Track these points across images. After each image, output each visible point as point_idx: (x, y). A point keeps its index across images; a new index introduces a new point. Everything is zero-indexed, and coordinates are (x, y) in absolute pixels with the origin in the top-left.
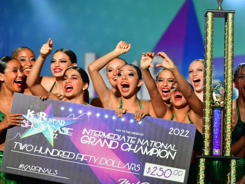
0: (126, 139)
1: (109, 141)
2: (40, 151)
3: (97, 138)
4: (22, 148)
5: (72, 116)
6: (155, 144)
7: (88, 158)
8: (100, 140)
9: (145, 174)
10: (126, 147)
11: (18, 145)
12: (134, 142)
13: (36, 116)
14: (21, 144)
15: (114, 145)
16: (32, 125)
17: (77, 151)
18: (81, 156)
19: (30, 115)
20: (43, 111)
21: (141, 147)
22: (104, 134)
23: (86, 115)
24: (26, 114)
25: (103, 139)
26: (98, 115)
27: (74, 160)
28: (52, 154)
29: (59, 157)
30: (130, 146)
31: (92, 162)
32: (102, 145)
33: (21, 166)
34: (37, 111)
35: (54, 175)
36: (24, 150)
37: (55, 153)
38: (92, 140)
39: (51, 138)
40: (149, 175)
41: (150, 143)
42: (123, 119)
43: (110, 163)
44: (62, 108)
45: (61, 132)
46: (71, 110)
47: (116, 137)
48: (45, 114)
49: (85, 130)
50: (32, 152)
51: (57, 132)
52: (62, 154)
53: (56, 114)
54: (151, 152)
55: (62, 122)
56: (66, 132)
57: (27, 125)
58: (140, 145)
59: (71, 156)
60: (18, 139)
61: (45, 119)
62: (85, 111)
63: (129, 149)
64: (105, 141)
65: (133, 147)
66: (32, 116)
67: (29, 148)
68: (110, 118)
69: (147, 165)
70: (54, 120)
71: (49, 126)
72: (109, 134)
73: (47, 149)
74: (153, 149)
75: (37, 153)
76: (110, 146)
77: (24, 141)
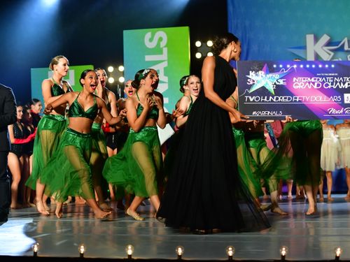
0: (326, 79)
1: (314, 83)
2: (265, 100)
3: (305, 83)
4: (251, 100)
5: (283, 71)
6: (348, 80)
7: (302, 98)
8: (307, 84)
9: (346, 102)
10: (327, 85)
11: (248, 98)
12: (332, 81)
13: (257, 75)
14: (250, 97)
15: (318, 85)
16: (255, 82)
17: (292, 95)
18: (296, 98)
19: (252, 75)
20: (261, 70)
21: (338, 84)
22: (309, 79)
23: (293, 68)
24: (249, 75)
25: (309, 83)
26: (302, 66)
27: (292, 101)
28: (274, 100)
29: (281, 102)
30: (330, 84)
31: (305, 101)
32: (310, 87)
33: (254, 113)
34: (257, 71)
35: (280, 115)
36: (254, 101)
37: (277, 99)
38: (302, 85)
39: (271, 88)
40: (348, 102)
41: (344, 79)
42: (320, 66)
43: (318, 99)
44: (275, 66)
45: (278, 83)
46: (281, 66)
47: (318, 80)
48: (263, 72)
49: (295, 79)
50: (260, 101)
51: (275, 84)
52: (282, 99)
53: (271, 70)
54: (346, 86)
55: (277, 76)
56: (281, 82)
57: (251, 83)
58: (336, 82)
59: (289, 99)
60: (247, 94)
61: (264, 76)
62: (292, 65)
63: (330, 87)
64: (311, 84)
65: (332, 84)
66: (254, 75)
67: (257, 99)
68: (311, 66)
69: (346, 95)
70: (270, 75)
71: (268, 81)
72: (313, 79)
73: (271, 97)
74: (347, 83)
75: (263, 101)
76: (315, 87)
77: (252, 95)
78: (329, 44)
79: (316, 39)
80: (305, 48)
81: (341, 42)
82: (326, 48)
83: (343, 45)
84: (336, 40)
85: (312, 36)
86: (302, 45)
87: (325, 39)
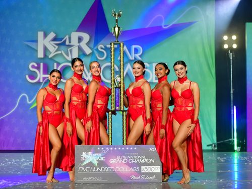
78: (55, 39)
79: (45, 35)
80: (36, 41)
81: (63, 38)
82: (53, 43)
83: (65, 41)
84: (60, 37)
85: (42, 33)
86: (35, 39)
87: (52, 35)
